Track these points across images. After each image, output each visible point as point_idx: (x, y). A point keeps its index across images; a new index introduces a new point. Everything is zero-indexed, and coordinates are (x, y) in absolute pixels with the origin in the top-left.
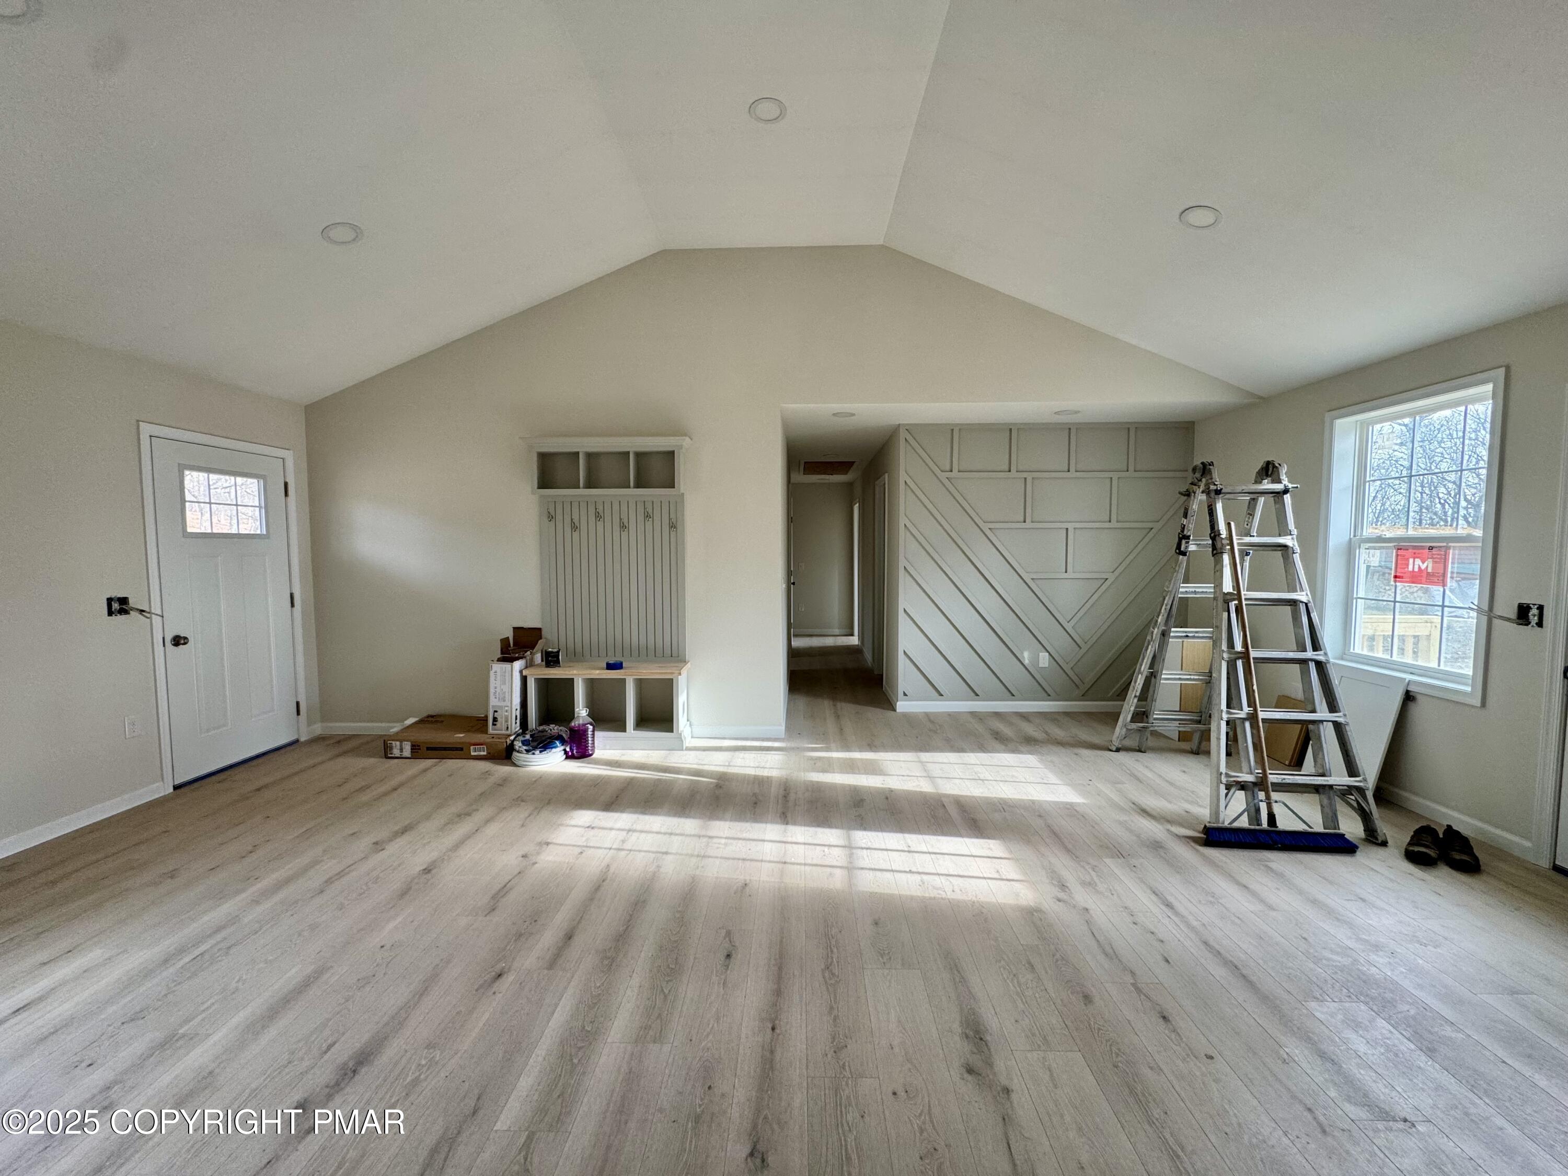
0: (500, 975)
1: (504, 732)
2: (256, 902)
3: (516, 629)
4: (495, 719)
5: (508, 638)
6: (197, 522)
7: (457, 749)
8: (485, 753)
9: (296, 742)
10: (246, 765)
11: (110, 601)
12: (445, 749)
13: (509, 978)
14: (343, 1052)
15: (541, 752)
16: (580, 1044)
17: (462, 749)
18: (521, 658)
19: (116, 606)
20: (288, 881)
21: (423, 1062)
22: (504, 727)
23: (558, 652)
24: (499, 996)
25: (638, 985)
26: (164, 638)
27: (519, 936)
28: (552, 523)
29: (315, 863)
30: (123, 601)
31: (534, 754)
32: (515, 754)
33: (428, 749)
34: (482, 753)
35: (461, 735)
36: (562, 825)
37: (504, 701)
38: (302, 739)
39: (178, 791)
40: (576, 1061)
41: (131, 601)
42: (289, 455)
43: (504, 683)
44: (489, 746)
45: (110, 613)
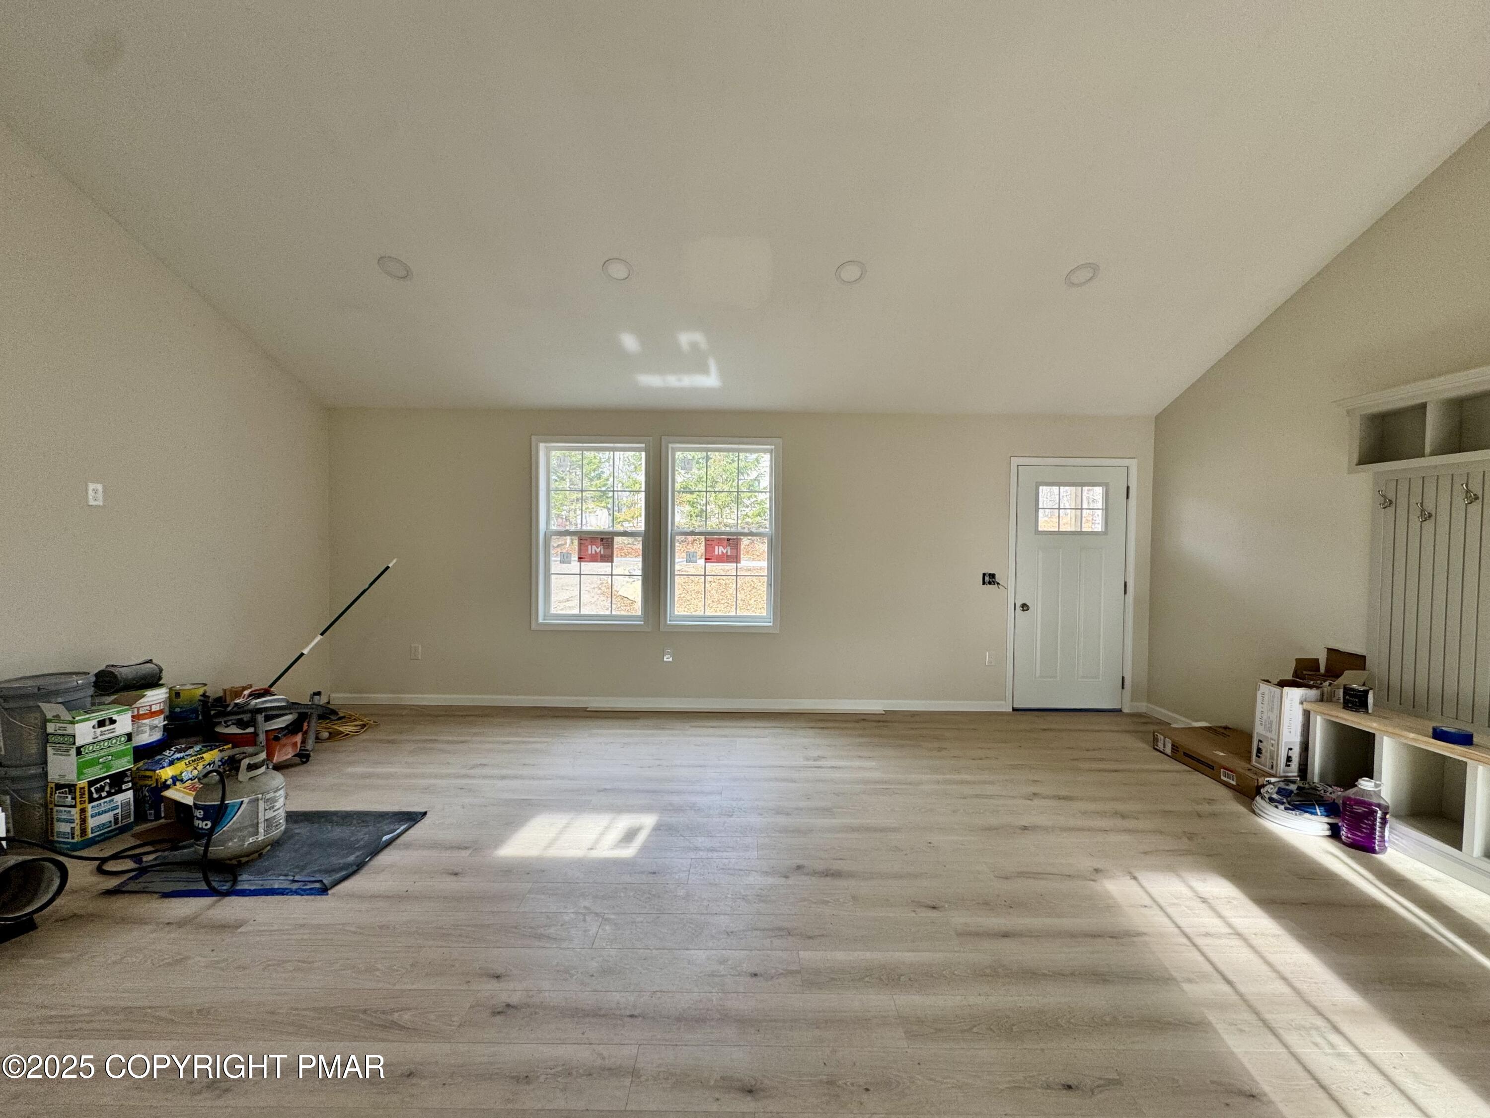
0: (934, 908)
1: (1267, 769)
2: (938, 782)
3: (1331, 651)
4: (1259, 750)
5: (1317, 660)
6: (1046, 523)
7: (1209, 766)
8: (1234, 783)
9: (1120, 710)
10: (1066, 713)
11: (984, 575)
12: (1198, 761)
13: (934, 914)
14: (836, 866)
15: (1286, 809)
16: (884, 978)
17: (1212, 768)
18: (1318, 688)
19: (987, 579)
20: (968, 782)
21: (841, 900)
22: (1268, 764)
23: (1366, 693)
24: (913, 914)
25: (970, 1003)
26: (1015, 604)
27: (986, 903)
28: (1391, 510)
29: (992, 783)
30: (992, 576)
31: (1276, 807)
32: (1258, 798)
33: (1186, 754)
34: (1232, 782)
35: (1222, 754)
36: (1179, 876)
37: (1271, 732)
38: (1126, 710)
39: (1015, 712)
40: (867, 979)
41: (997, 577)
42: (1133, 464)
43: (1272, 710)
44: (1239, 777)
45: (984, 583)
